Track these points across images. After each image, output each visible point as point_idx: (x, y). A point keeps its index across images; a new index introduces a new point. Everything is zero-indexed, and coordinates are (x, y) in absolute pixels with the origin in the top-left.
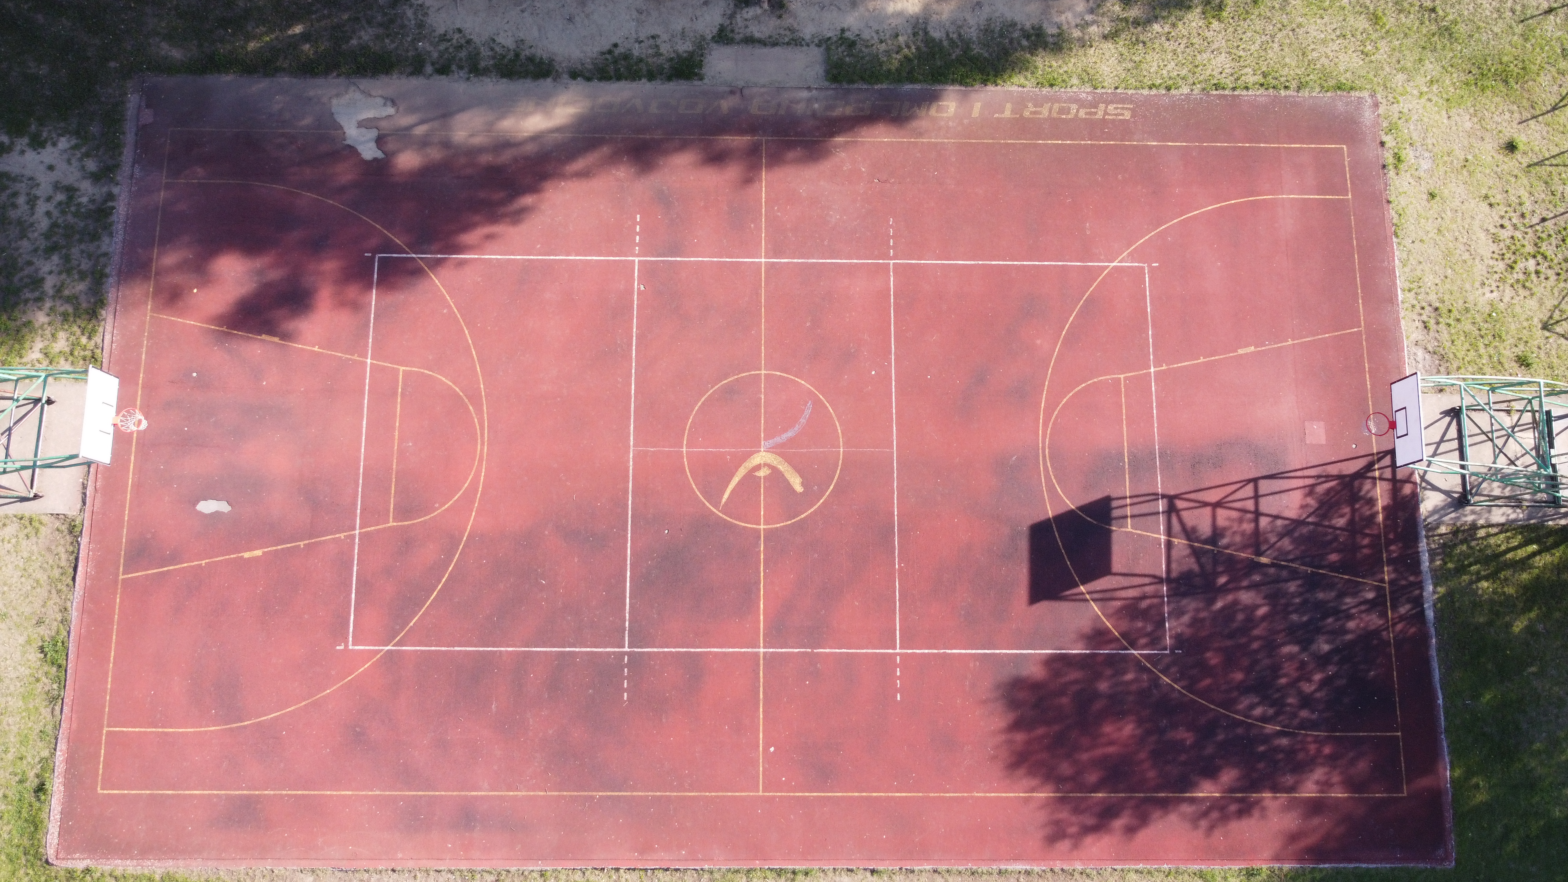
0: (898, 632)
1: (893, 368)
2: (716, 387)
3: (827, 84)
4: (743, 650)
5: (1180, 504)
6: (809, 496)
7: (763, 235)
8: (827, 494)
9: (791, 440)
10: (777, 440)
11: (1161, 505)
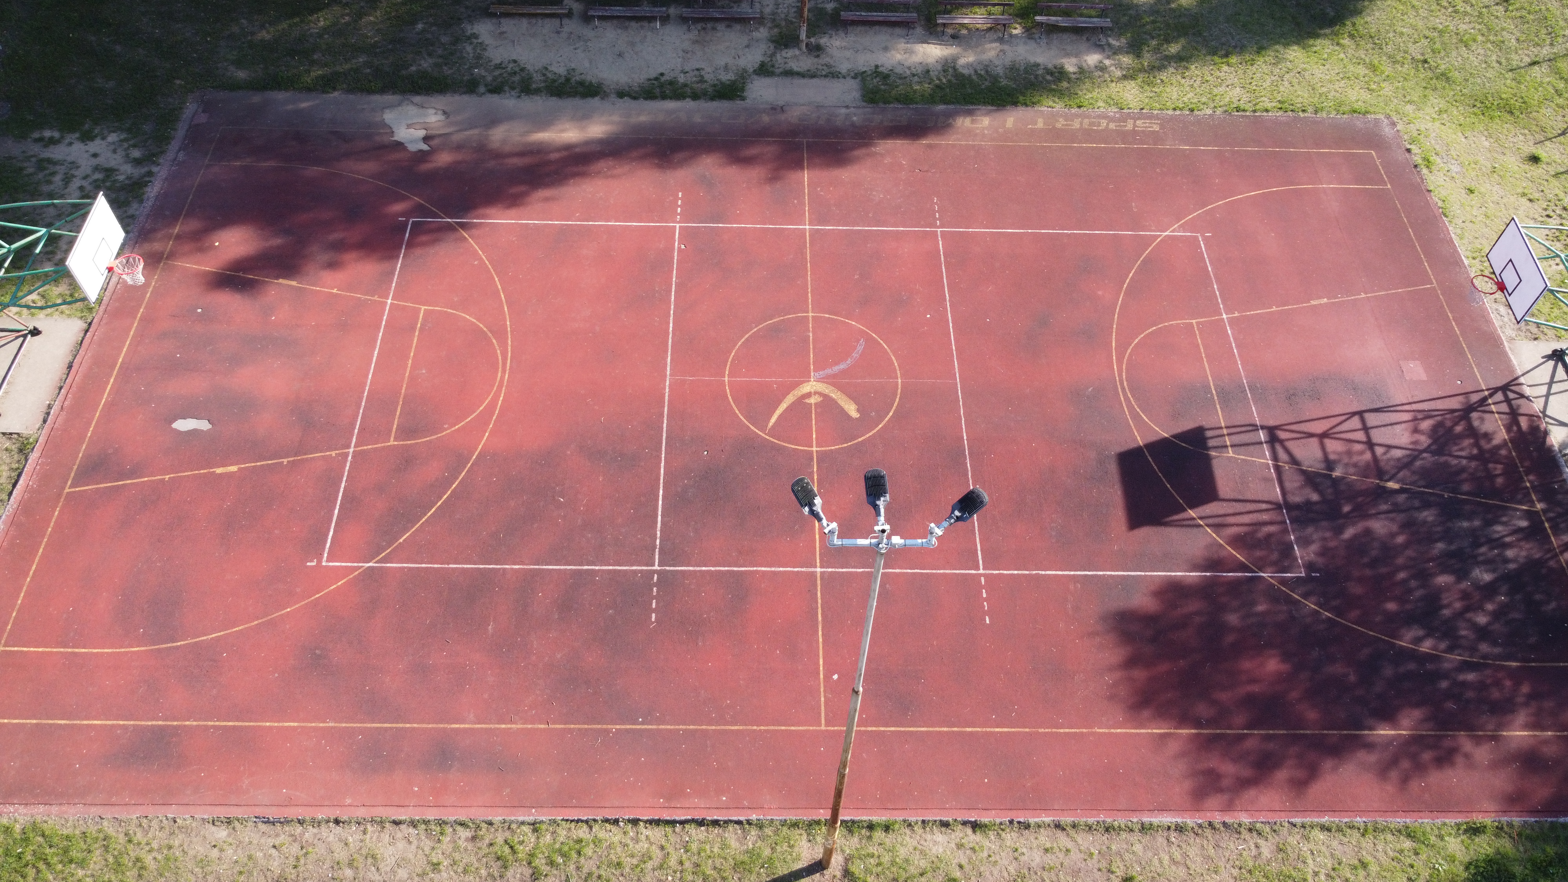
0: (979, 553)
1: (949, 312)
2: (761, 326)
3: (864, 104)
4: (796, 569)
5: (1282, 435)
6: (866, 421)
7: (807, 209)
8: (887, 419)
9: (843, 372)
10: (829, 371)
11: (1262, 435)
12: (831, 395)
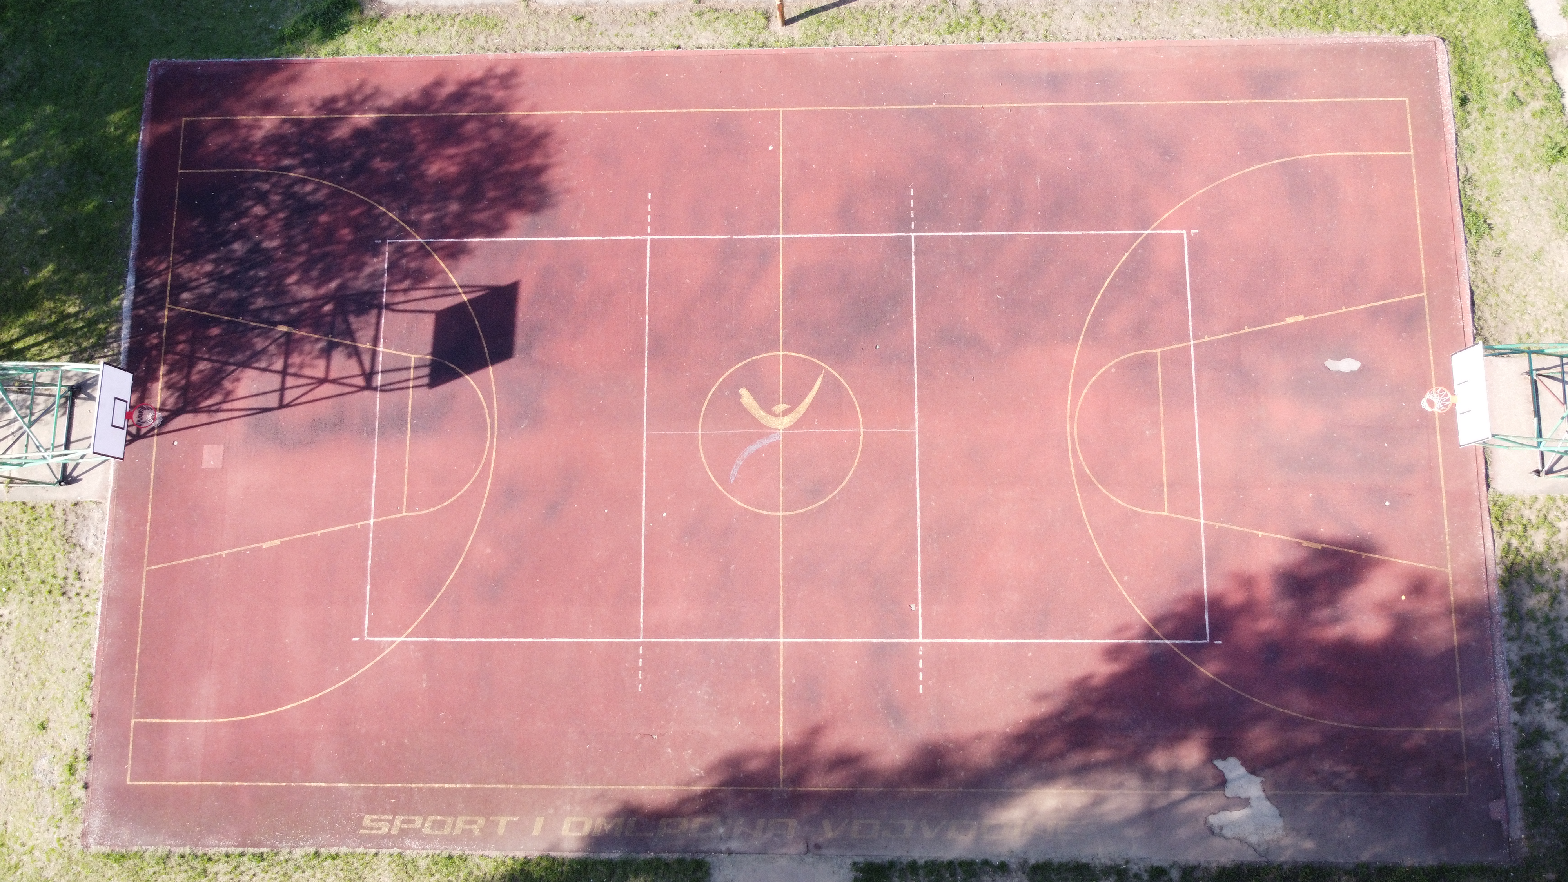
0: (648, 255)
1: (644, 520)
2: (830, 497)
3: (709, 859)
4: (799, 236)
5: (360, 381)
6: (733, 385)
8: (715, 387)
9: (752, 442)
10: (765, 442)
11: (379, 380)
12: (764, 414)
